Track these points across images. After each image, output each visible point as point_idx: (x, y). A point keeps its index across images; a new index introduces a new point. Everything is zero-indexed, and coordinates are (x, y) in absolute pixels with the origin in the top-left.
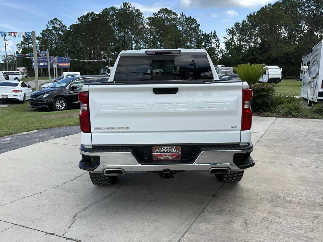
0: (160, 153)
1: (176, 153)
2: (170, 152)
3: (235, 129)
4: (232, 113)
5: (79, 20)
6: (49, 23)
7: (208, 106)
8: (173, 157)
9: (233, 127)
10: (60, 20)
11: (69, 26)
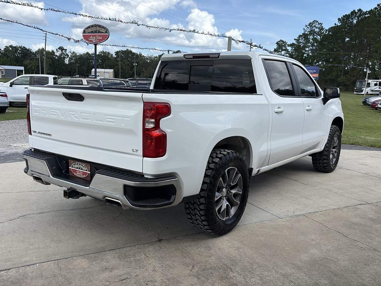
0: (74, 169)
1: (87, 172)
2: (82, 169)
3: (136, 153)
4: (131, 132)
5: (339, 20)
6: (307, 26)
7: (107, 120)
8: (85, 176)
9: (134, 150)
10: (320, 23)
11: (328, 29)
